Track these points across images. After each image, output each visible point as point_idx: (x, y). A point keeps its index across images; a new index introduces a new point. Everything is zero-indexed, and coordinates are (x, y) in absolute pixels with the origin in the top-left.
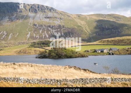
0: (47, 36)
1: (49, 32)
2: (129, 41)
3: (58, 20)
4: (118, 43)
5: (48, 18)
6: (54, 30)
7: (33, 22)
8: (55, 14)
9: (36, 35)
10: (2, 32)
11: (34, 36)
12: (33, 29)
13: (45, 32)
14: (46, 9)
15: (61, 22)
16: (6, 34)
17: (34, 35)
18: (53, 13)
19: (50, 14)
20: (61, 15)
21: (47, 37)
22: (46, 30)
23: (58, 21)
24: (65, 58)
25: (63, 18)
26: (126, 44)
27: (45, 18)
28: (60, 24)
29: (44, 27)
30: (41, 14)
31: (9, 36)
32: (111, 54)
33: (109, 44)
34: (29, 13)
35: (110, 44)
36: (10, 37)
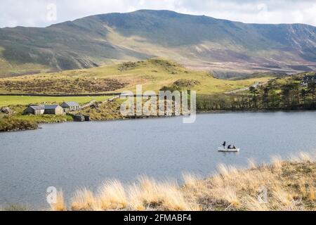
2: (68, 85)
4: (40, 90)
26: (63, 93)
32: (83, 118)
33: (13, 92)
35: (18, 92)
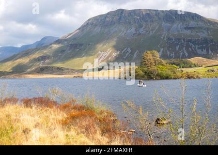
0: (187, 54)
1: (190, 49)
3: (204, 31)
5: (190, 28)
6: (197, 46)
7: (168, 35)
8: (200, 23)
9: (170, 53)
10: (125, 49)
11: (168, 55)
12: (167, 44)
13: (184, 48)
14: (186, 17)
15: (208, 35)
16: (130, 51)
17: (168, 53)
18: (197, 21)
19: (192, 23)
20: (209, 24)
21: (187, 56)
22: (185, 45)
23: (204, 33)
24: (158, 79)
25: (212, 28)
27: (185, 28)
28: (207, 36)
29: (183, 42)
30: (180, 23)
31: (133, 54)
34: (163, 23)
36: (135, 55)
